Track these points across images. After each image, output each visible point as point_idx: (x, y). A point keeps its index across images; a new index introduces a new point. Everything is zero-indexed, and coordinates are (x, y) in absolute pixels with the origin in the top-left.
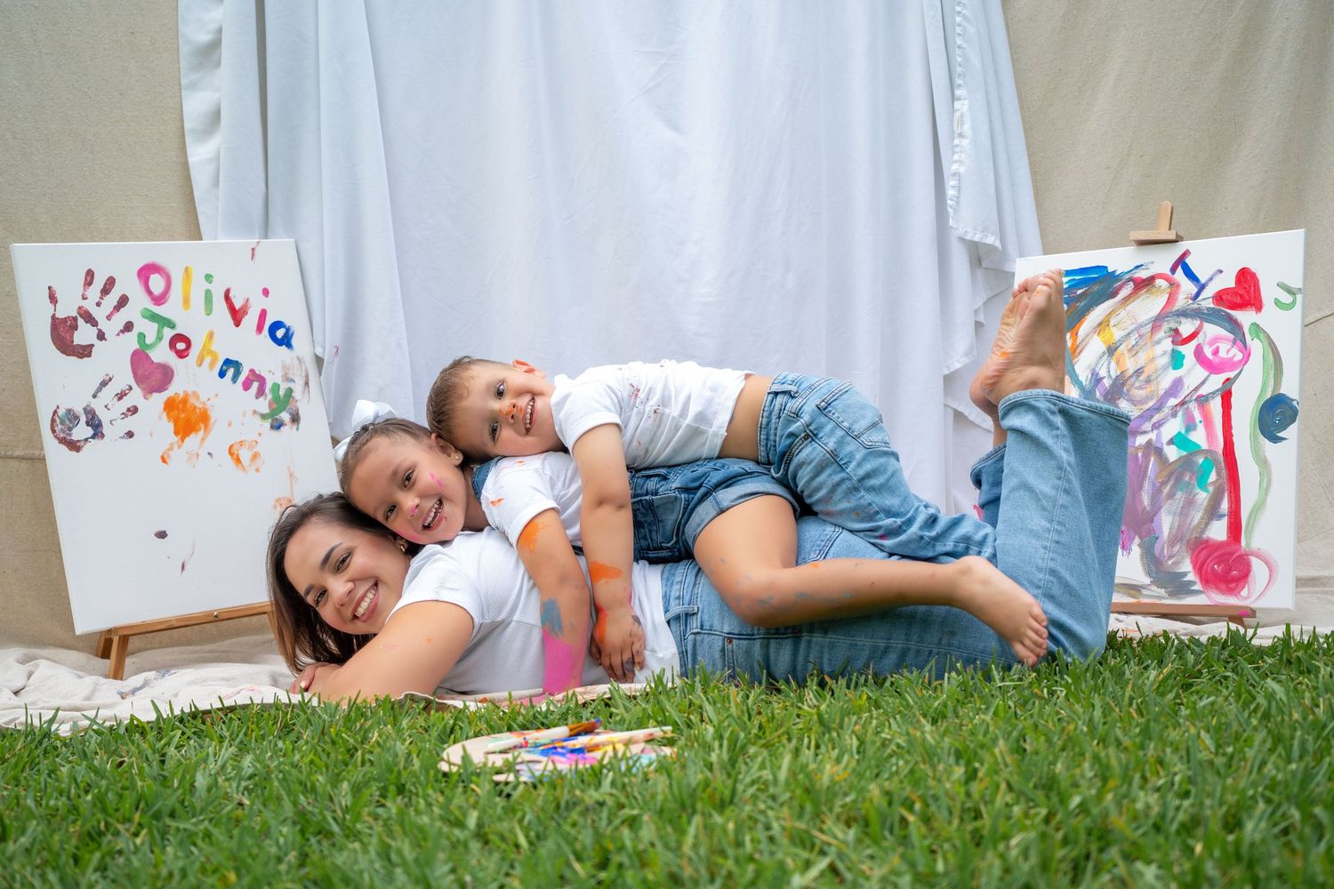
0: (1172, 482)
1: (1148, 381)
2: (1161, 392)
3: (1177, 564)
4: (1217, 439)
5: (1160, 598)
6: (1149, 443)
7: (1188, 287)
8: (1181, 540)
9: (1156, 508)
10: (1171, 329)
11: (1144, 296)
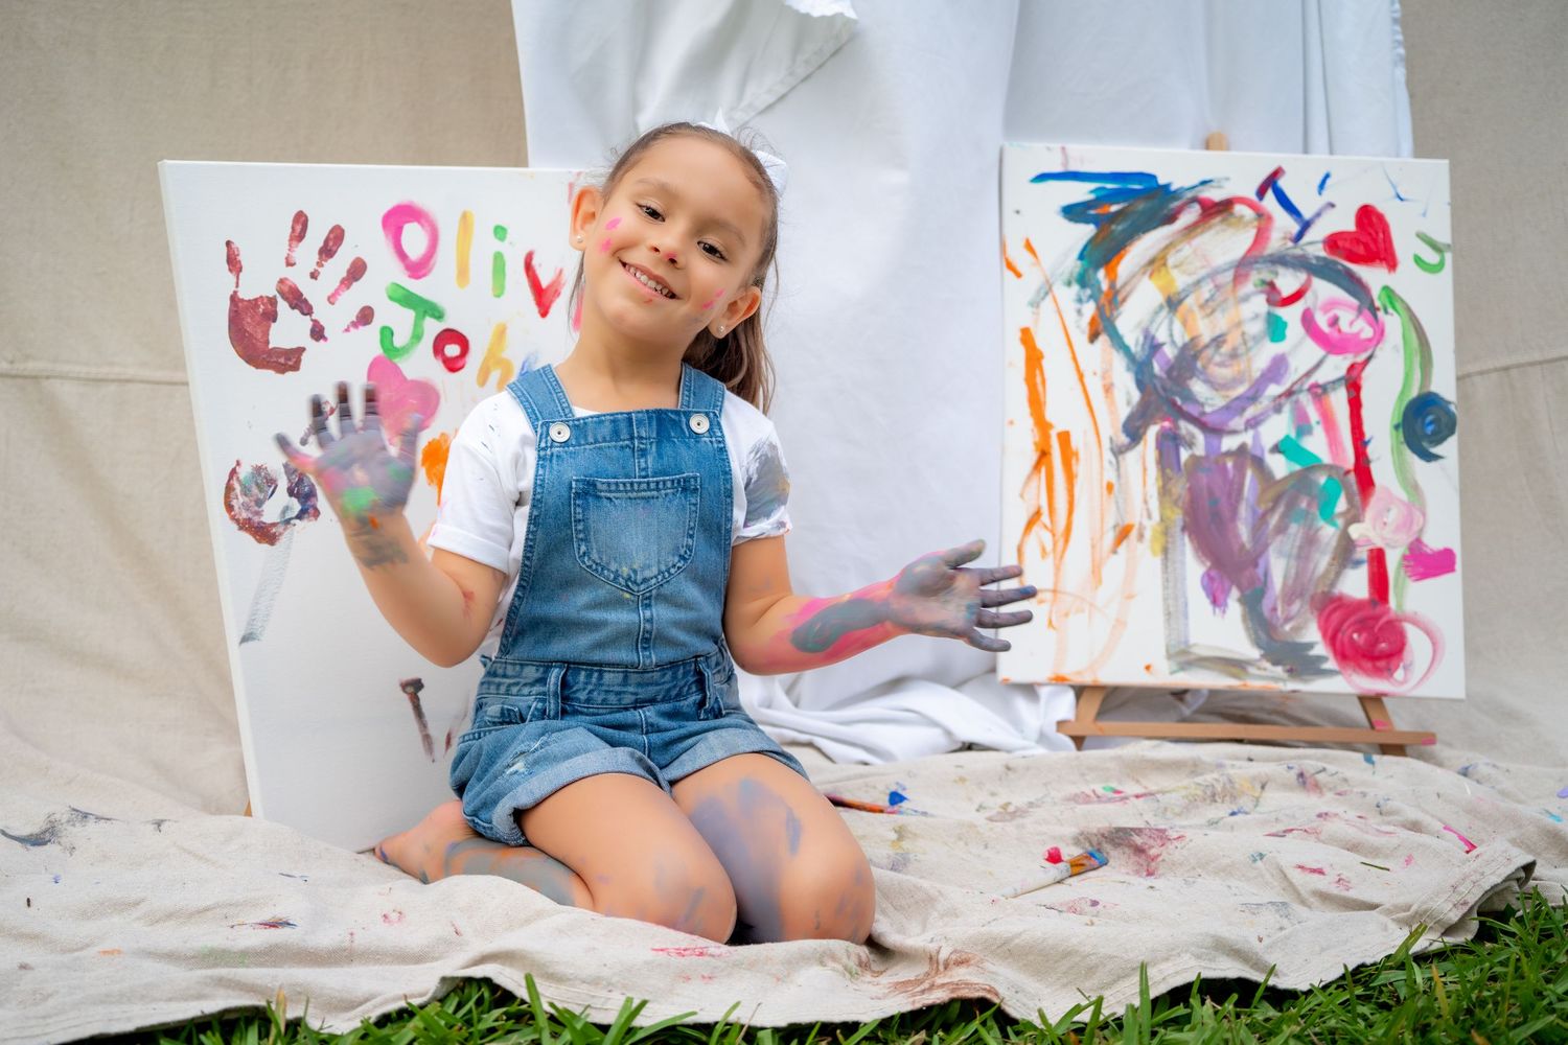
0: (1281, 509)
1: (1234, 355)
2: (1256, 374)
3: (1297, 629)
4: (1344, 450)
5: (1276, 679)
6: (1242, 448)
7: (1284, 223)
8: (1301, 595)
9: (1260, 548)
10: (1264, 282)
11: (1218, 228)
